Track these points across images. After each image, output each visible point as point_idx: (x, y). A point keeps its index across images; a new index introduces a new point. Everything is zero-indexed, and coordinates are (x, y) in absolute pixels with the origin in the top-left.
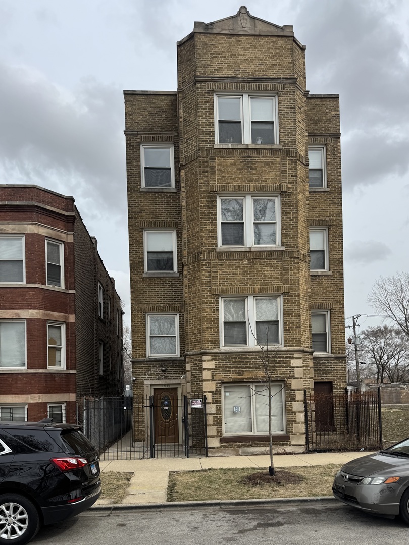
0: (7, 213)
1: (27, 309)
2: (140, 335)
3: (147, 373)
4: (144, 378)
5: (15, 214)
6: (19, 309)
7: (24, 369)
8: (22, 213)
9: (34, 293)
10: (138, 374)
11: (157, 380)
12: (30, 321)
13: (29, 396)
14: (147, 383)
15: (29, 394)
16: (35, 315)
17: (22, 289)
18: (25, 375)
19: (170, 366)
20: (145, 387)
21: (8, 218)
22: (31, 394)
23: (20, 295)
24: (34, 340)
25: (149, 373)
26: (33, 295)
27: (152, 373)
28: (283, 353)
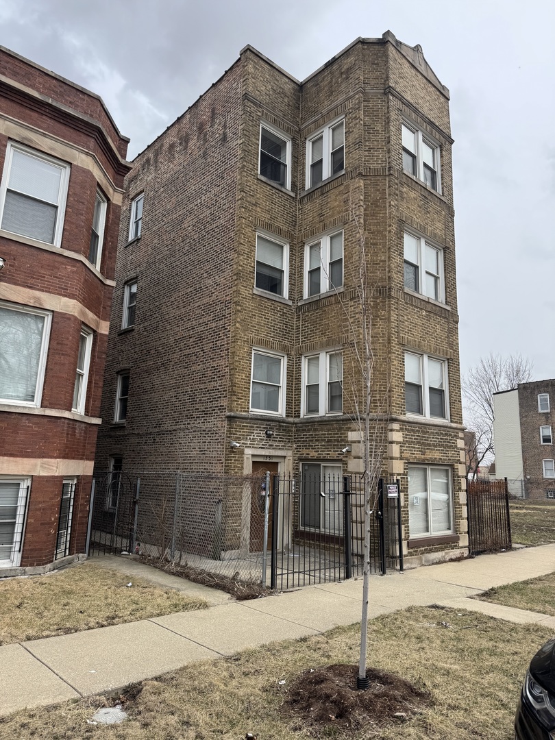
0: (44, 117)
1: (58, 294)
2: (244, 377)
3: (248, 437)
4: (245, 444)
5: (58, 125)
6: (43, 291)
7: (35, 406)
8: (71, 130)
9: (75, 269)
10: (237, 438)
11: (260, 449)
12: (59, 318)
13: (39, 461)
14: (248, 452)
15: (39, 457)
16: (70, 309)
17: (54, 256)
18: (35, 420)
19: (277, 429)
20: (245, 458)
21: (45, 126)
22: (43, 457)
23: (49, 266)
24: (63, 354)
25: (252, 437)
26: (72, 272)
27: (255, 437)
28: (452, 430)
